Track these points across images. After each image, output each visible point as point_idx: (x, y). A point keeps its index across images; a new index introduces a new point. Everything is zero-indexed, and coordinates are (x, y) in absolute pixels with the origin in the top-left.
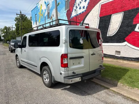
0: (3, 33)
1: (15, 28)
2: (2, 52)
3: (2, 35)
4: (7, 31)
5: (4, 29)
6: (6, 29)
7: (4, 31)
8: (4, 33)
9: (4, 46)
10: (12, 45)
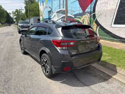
0: (14, 16)
1: (24, 10)
2: (11, 32)
3: (14, 18)
4: (18, 13)
5: (15, 12)
6: (17, 12)
7: (16, 14)
8: (16, 16)
9: (15, 28)
10: (20, 26)
